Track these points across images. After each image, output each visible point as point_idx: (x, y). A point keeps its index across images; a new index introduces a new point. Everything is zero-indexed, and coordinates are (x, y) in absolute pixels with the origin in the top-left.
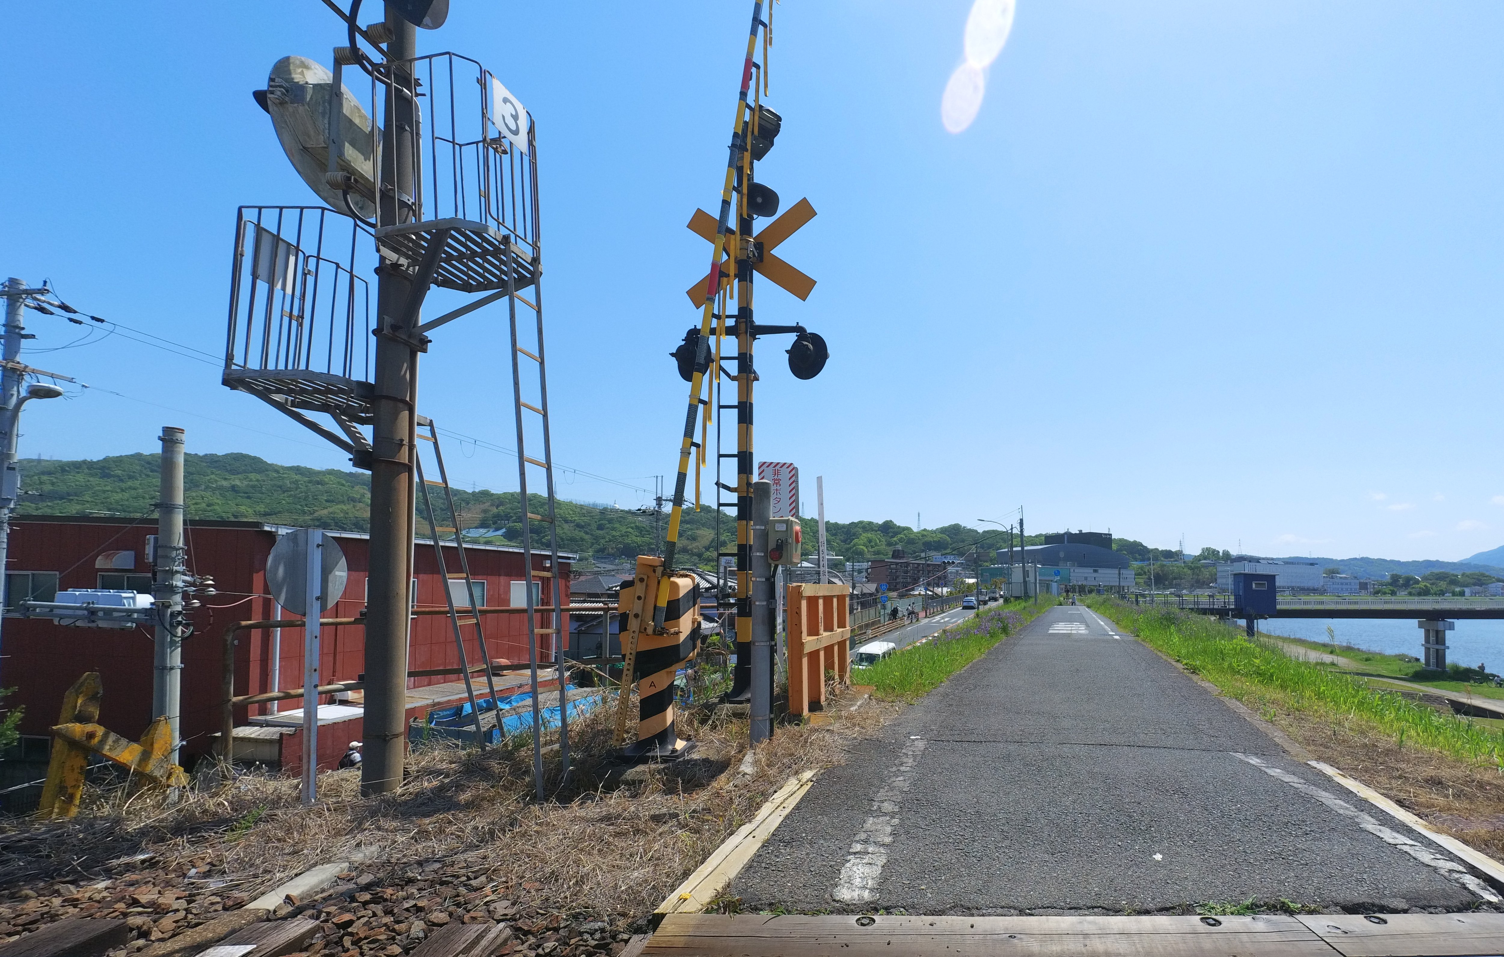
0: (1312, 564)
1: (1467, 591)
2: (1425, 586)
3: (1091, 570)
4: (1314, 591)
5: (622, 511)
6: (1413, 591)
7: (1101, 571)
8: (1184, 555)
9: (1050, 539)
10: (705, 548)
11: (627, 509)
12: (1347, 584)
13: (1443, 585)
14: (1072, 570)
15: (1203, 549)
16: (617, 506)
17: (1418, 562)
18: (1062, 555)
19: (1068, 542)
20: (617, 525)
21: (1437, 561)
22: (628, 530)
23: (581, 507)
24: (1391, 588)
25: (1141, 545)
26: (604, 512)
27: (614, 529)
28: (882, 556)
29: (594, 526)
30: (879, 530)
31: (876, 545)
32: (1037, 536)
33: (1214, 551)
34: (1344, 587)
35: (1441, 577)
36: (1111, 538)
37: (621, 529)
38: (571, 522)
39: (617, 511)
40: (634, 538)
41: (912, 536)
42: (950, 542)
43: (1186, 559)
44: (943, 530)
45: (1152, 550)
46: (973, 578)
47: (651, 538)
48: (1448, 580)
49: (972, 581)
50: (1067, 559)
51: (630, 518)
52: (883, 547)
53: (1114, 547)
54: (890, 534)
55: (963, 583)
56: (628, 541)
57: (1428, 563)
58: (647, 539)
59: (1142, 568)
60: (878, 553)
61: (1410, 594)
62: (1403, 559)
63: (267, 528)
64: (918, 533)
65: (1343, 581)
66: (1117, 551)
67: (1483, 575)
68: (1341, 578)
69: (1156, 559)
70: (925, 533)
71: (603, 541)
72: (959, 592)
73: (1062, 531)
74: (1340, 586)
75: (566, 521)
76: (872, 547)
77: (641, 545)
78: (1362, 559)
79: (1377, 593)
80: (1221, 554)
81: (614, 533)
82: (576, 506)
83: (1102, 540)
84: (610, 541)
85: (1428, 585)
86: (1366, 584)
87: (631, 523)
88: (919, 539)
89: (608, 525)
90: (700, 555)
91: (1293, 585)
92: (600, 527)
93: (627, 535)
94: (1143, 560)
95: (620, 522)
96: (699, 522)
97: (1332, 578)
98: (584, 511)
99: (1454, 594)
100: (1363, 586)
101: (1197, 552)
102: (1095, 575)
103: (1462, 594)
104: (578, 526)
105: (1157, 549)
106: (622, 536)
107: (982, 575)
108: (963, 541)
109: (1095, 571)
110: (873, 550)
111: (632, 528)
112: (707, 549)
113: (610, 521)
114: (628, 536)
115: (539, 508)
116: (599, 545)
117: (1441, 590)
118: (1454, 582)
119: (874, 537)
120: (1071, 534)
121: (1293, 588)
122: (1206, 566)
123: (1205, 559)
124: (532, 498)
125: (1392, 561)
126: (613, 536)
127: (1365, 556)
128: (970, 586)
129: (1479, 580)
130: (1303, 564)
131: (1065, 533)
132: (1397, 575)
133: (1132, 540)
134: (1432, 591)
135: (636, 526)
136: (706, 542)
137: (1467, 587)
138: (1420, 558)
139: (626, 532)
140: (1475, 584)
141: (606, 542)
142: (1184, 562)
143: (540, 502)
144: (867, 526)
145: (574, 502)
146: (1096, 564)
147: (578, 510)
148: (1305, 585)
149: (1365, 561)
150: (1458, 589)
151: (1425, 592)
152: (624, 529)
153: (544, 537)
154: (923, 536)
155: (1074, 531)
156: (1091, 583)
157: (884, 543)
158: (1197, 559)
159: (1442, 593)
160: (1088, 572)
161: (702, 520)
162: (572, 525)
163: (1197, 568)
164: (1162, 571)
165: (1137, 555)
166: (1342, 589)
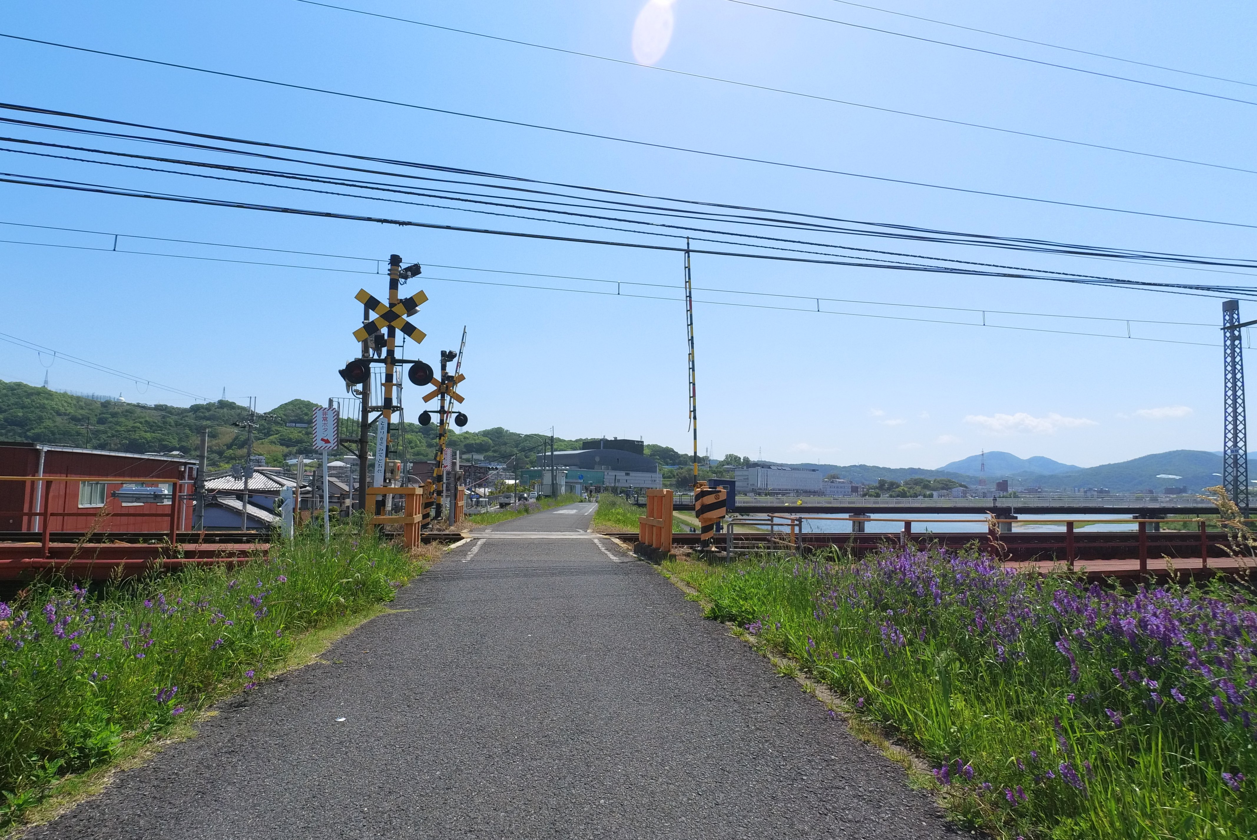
0: (814, 470)
1: (935, 494)
2: (903, 490)
3: (623, 473)
4: (815, 493)
5: (128, 404)
6: (893, 494)
7: (632, 474)
8: (710, 460)
9: (587, 444)
10: (227, 445)
11: (135, 402)
12: (841, 487)
13: (918, 488)
14: (606, 473)
15: (727, 456)
16: (123, 399)
17: (904, 469)
18: (597, 459)
19: (604, 448)
20: (122, 420)
21: (919, 469)
22: (136, 425)
23: (78, 399)
24: (877, 491)
25: (673, 451)
26: (106, 404)
27: (117, 423)
28: (421, 457)
29: (94, 420)
30: (419, 432)
31: (416, 446)
32: (577, 441)
33: (736, 457)
34: (839, 490)
35: (917, 482)
36: (642, 446)
37: (127, 423)
38: (65, 414)
39: (122, 404)
40: (143, 434)
41: (454, 438)
42: (492, 445)
43: (712, 465)
44: (486, 433)
45: (682, 455)
46: (512, 479)
47: (163, 434)
48: (922, 484)
49: (512, 482)
50: (601, 463)
51: (139, 410)
52: (423, 448)
53: (646, 452)
54: (431, 436)
55: (503, 484)
56: (136, 436)
57: (912, 471)
58: (158, 435)
59: (671, 472)
60: (418, 454)
61: (891, 496)
62: (893, 467)
63: (38, 447)
64: (459, 435)
65: (843, 485)
66: (651, 455)
67: (950, 481)
68: (839, 482)
69: (685, 463)
70: (467, 436)
71: (104, 436)
72: (499, 492)
73: (600, 437)
74: (835, 489)
75: (59, 414)
76: (412, 448)
77: (151, 441)
78: (861, 466)
79: (864, 495)
80: (742, 460)
81: (118, 428)
82: (72, 397)
83: (635, 447)
84: (113, 436)
85: (906, 489)
86: (857, 488)
87: (139, 418)
88: (461, 441)
89: (111, 419)
90: (220, 453)
91: (798, 488)
92: (101, 421)
93: (134, 429)
94: (673, 464)
95: (126, 416)
96: (221, 419)
97: (832, 482)
98: (82, 404)
99: (925, 496)
100: (855, 490)
101: (722, 458)
102: (627, 478)
103: (931, 496)
104: (74, 419)
105: (686, 455)
106: (129, 431)
107: (522, 476)
108: (505, 444)
109: (627, 474)
110: (412, 451)
111: (141, 423)
112: (229, 447)
113: (114, 415)
114: (135, 431)
115: (24, 398)
116: (99, 440)
117: (915, 493)
118: (926, 486)
119: (414, 438)
120: (607, 441)
121: (797, 491)
122: (728, 471)
123: (728, 464)
124: (16, 387)
125: (884, 468)
126: (117, 431)
127: (863, 464)
128: (509, 487)
129: (947, 485)
130: (807, 470)
131: (601, 440)
132: (883, 481)
133: (664, 446)
134: (908, 494)
135: (146, 421)
136: (228, 439)
137: (934, 490)
138: (906, 467)
139: (133, 427)
140: (943, 489)
141: (108, 437)
142: (710, 467)
143: (25, 392)
144: (407, 427)
145: (69, 393)
146: (628, 468)
147: (74, 402)
148: (808, 488)
149: (863, 467)
150: (928, 493)
151: (903, 495)
152: (130, 424)
153: (29, 430)
154: (465, 438)
155: (610, 438)
156: (621, 484)
157: (425, 444)
158: (722, 464)
159: (916, 496)
160: (621, 475)
161: (224, 416)
162: (66, 417)
163: (720, 472)
164: (689, 474)
165: (668, 460)
166: (837, 492)
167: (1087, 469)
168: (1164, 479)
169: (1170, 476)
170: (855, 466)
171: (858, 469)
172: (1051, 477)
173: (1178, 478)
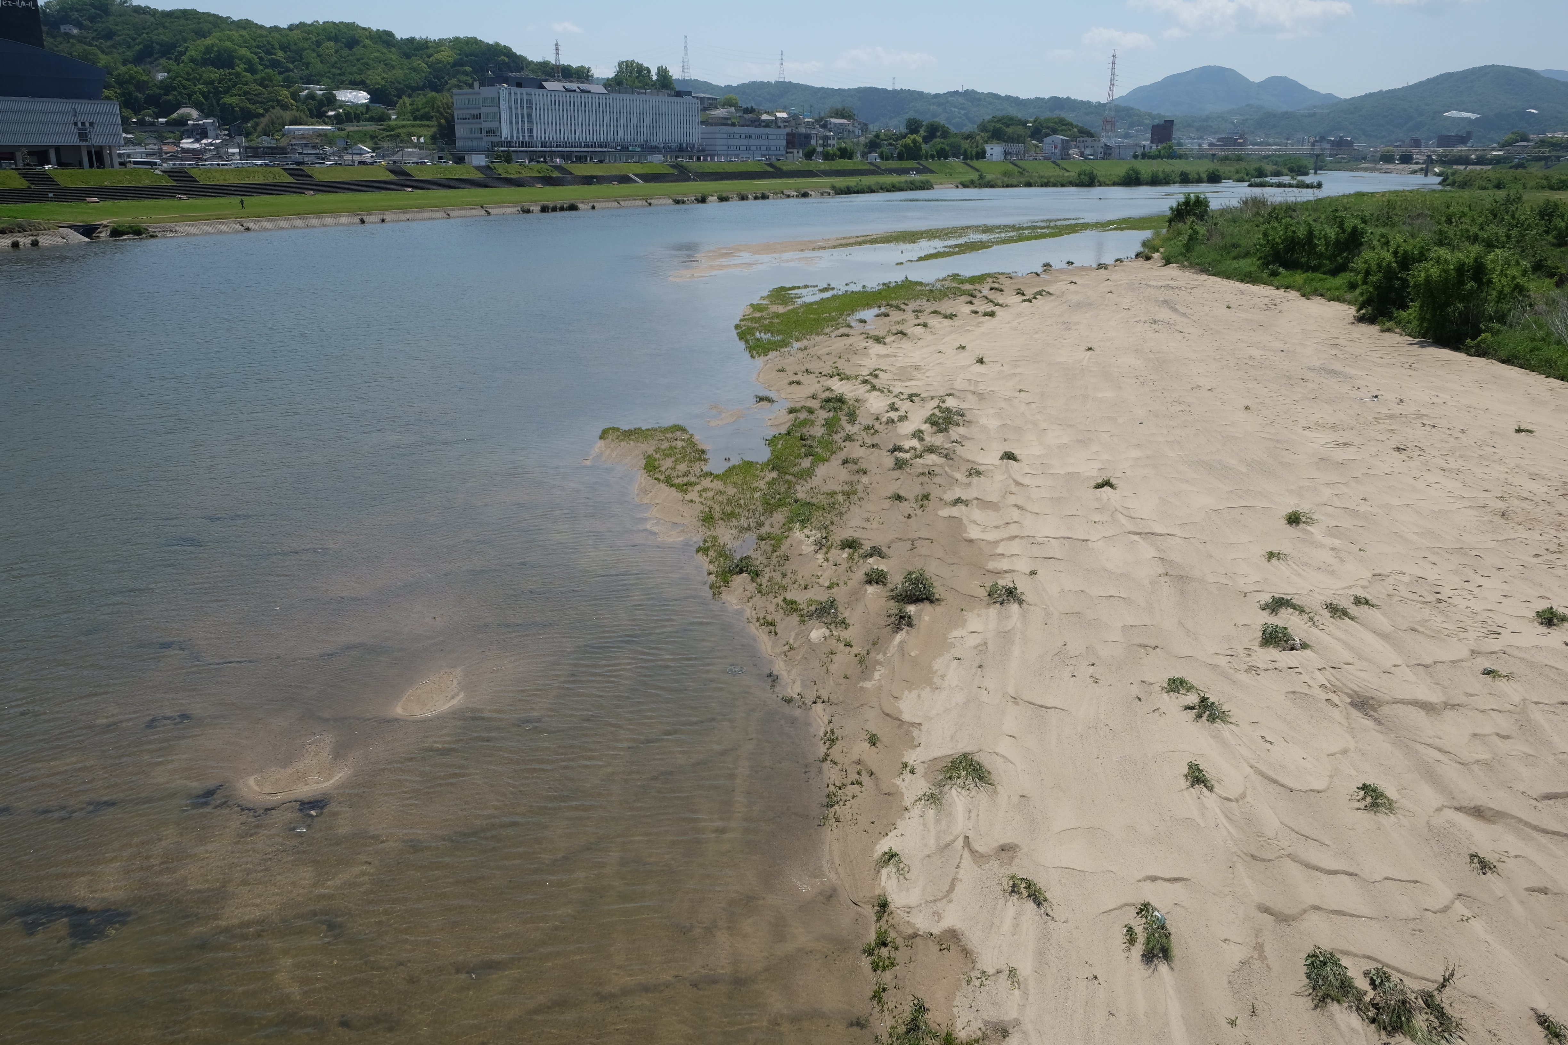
167: (1346, 100)
168: (1454, 119)
169: (1465, 115)
170: (956, 93)
171: (961, 100)
172: (1286, 115)
173: (1473, 116)
